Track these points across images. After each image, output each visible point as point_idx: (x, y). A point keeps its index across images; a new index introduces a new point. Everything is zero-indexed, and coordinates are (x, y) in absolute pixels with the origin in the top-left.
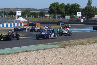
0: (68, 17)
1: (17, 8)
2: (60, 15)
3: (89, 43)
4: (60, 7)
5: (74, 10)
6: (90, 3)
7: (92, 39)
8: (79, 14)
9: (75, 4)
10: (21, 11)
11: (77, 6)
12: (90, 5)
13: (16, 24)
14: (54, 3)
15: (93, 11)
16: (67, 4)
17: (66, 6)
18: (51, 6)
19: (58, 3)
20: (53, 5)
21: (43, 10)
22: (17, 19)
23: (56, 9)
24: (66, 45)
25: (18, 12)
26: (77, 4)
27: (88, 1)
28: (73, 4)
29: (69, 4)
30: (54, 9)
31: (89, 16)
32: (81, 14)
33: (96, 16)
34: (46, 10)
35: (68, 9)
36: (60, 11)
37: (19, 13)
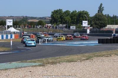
0: (73, 28)
1: (12, 17)
2: (64, 25)
3: (80, 59)
4: (64, 15)
5: (81, 19)
6: (102, 10)
7: (87, 55)
8: (85, 24)
9: (83, 12)
10: (12, 20)
11: (85, 14)
12: (101, 12)
13: (5, 36)
14: (57, 10)
15: (105, 20)
16: (73, 12)
17: (72, 13)
18: (53, 14)
19: (62, 10)
20: (56, 12)
21: (45, 18)
22: (8, 30)
23: (59, 17)
24: (49, 63)
25: (8, 21)
26: (86, 12)
27: (99, 8)
28: (81, 11)
29: (76, 11)
30: (56, 17)
31: (99, 25)
32: (87, 24)
33: (108, 25)
34: (47, 19)
35: (75, 17)
36: (64, 20)
37: (9, 23)
